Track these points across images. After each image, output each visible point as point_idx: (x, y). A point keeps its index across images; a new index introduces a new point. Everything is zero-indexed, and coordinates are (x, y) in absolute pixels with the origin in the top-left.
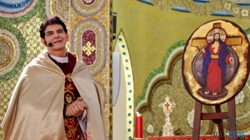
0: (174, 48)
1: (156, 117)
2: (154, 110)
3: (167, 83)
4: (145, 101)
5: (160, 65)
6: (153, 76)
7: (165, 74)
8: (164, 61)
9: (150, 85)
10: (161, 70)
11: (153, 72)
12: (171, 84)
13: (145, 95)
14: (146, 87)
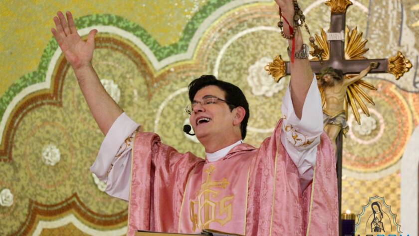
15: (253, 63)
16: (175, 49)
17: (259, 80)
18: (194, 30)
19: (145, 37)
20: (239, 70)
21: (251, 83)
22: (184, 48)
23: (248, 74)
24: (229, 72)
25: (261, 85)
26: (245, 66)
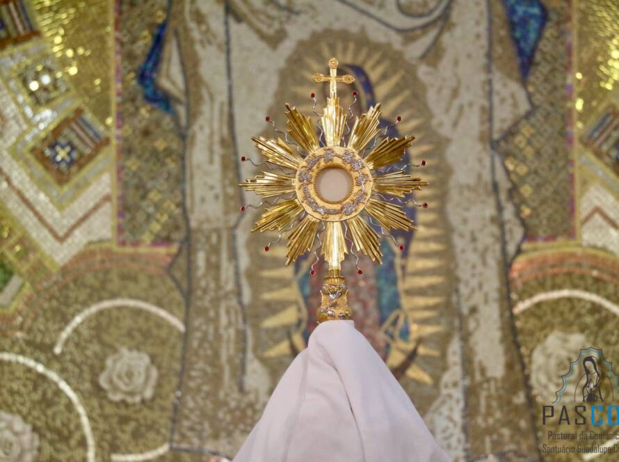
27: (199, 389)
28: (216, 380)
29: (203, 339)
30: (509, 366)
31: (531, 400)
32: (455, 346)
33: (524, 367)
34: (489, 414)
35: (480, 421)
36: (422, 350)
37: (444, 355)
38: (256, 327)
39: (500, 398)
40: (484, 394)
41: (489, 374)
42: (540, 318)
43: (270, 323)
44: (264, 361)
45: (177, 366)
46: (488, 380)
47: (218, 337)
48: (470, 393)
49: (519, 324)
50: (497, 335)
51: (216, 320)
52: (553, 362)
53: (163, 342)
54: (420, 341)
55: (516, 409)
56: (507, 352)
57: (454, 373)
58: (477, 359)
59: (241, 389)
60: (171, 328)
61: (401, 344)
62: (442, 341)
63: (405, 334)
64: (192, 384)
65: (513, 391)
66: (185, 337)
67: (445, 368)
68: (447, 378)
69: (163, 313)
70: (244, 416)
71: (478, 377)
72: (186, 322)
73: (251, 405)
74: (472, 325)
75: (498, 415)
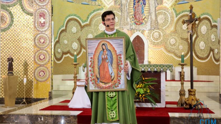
0: (68, 17)
1: (61, 46)
2: (60, 43)
3: (65, 32)
4: (57, 39)
5: (63, 24)
6: (60, 29)
7: (64, 28)
8: (64, 22)
9: (59, 33)
10: (63, 26)
11: (60, 27)
12: (66, 32)
13: (57, 36)
14: (58, 34)
15: (100, 24)
16: (85, 21)
17: (101, 27)
18: (89, 17)
19: (80, 19)
20: (97, 25)
21: (99, 28)
22: (87, 21)
23: (99, 26)
24: (95, 26)
25: (101, 29)
26: (98, 24)
27: (122, 21)
28: (124, 20)
29: (123, 16)
30: (155, 19)
31: (158, 22)
32: (150, 17)
33: (157, 19)
34: (153, 24)
35: (152, 24)
36: (146, 17)
37: (148, 18)
38: (129, 14)
39: (154, 22)
40: (153, 22)
41: (153, 19)
42: (159, 13)
43: (130, 14)
44: (129, 18)
45: (120, 18)
46: (153, 20)
47: (125, 15)
48: (151, 21)
49: (157, 14)
50: (154, 15)
51: (124, 14)
52: (160, 18)
53: (119, 16)
54: (146, 16)
55: (156, 23)
56: (155, 17)
57: (150, 19)
58: (152, 18)
59: (127, 21)
60: (120, 14)
61: (144, 16)
62: (148, 16)
63: (145, 15)
64: (122, 20)
65: (156, 21)
66: (121, 15)
67: (149, 19)
68: (149, 20)
69: (119, 13)
70: (127, 24)
71: (152, 20)
72: (121, 14)
73: (128, 23)
74: (152, 14)
75: (154, 24)
